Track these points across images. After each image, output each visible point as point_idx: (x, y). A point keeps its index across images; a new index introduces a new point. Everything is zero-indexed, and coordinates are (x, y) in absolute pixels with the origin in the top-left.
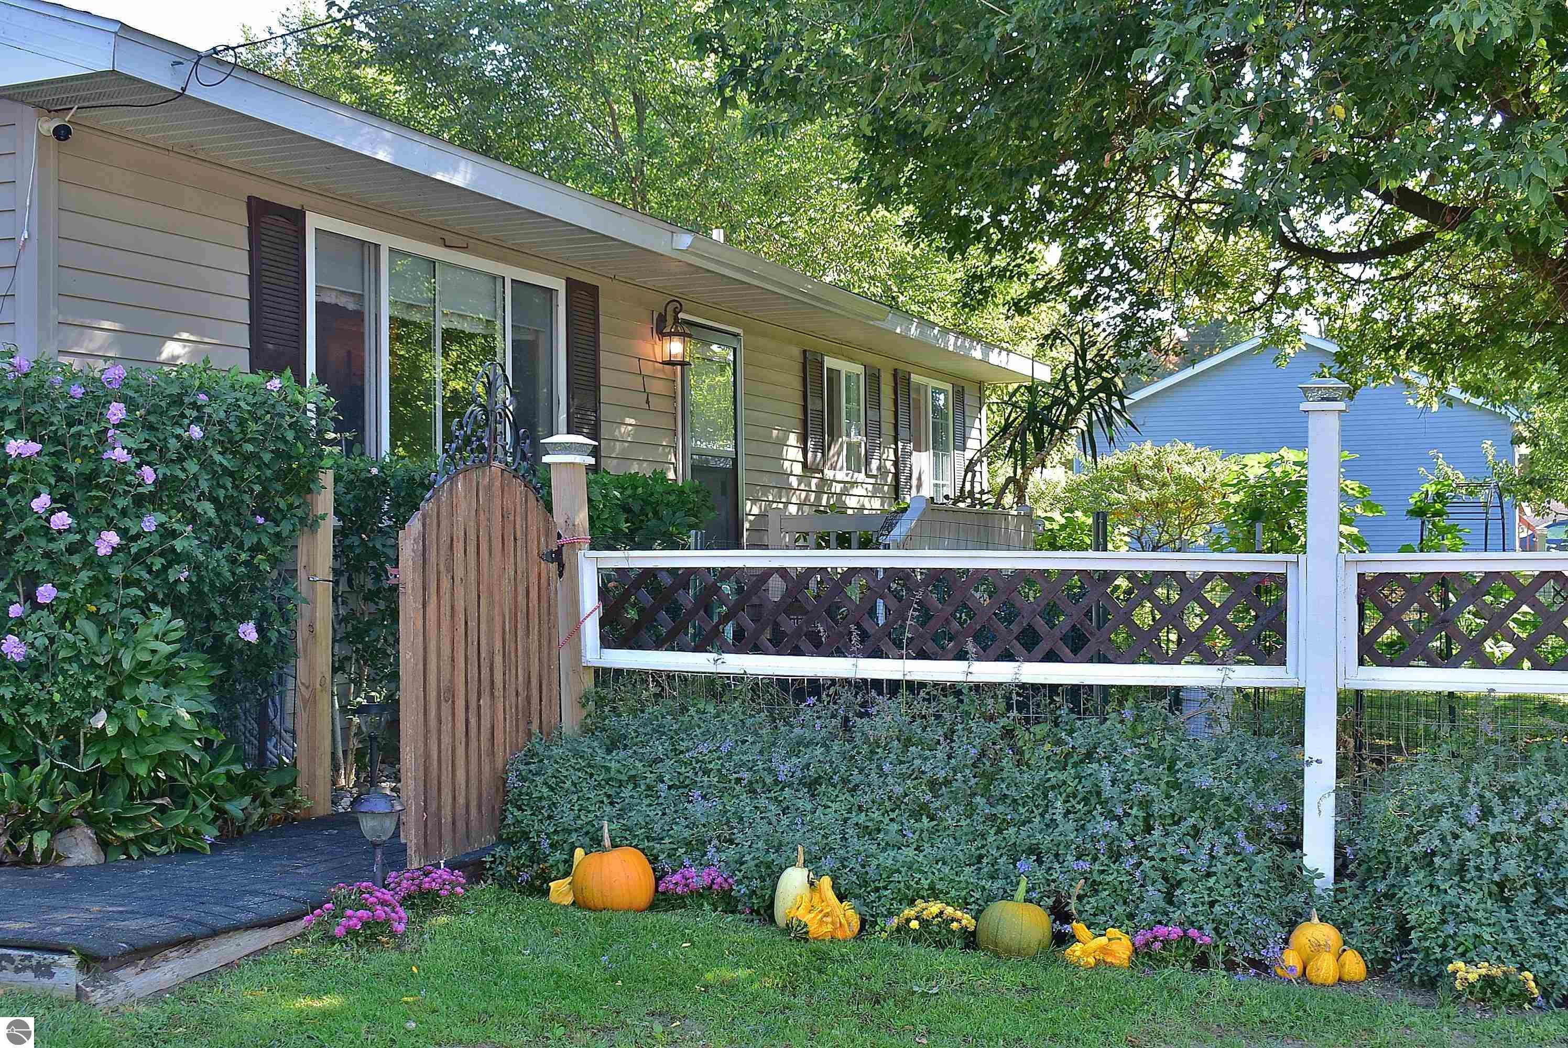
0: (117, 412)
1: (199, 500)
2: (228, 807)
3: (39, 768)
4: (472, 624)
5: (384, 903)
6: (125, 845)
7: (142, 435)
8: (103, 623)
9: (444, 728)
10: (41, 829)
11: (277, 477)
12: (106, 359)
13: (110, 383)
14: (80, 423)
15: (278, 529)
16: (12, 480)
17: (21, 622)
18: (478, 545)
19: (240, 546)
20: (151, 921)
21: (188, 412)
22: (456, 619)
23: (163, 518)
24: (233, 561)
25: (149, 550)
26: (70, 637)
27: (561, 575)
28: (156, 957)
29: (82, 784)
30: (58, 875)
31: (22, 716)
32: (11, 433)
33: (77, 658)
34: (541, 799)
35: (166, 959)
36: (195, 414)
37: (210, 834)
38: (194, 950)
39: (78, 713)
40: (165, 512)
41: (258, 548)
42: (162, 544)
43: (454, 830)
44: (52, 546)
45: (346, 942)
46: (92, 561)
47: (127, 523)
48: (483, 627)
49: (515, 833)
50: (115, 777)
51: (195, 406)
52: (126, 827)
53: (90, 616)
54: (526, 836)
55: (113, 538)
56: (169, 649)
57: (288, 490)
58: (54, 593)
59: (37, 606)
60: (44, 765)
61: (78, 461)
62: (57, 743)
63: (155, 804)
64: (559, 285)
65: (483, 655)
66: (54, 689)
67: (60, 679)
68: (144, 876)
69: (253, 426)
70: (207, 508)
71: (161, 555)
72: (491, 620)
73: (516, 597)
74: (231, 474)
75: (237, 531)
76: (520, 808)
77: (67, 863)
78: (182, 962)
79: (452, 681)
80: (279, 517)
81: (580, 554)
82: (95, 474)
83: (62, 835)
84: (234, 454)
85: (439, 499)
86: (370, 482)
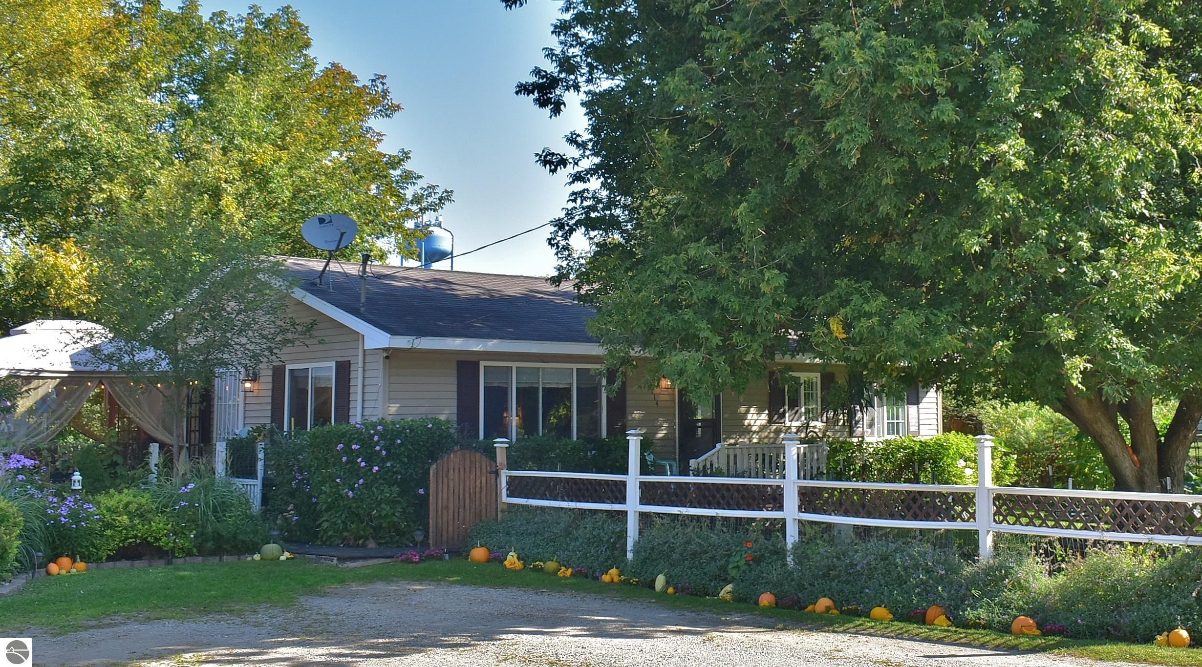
3: (363, 524)
6: (383, 544)
8: (377, 489)
10: (362, 539)
16: (354, 454)
24: (416, 472)
25: (388, 471)
27: (497, 477)
28: (356, 560)
35: (358, 561)
39: (370, 510)
40: (393, 461)
47: (381, 465)
52: (382, 539)
55: (376, 468)
58: (363, 482)
62: (368, 518)
63: (391, 535)
64: (602, 367)
66: (365, 505)
67: (366, 502)
78: (362, 562)
81: (502, 471)
83: (366, 541)
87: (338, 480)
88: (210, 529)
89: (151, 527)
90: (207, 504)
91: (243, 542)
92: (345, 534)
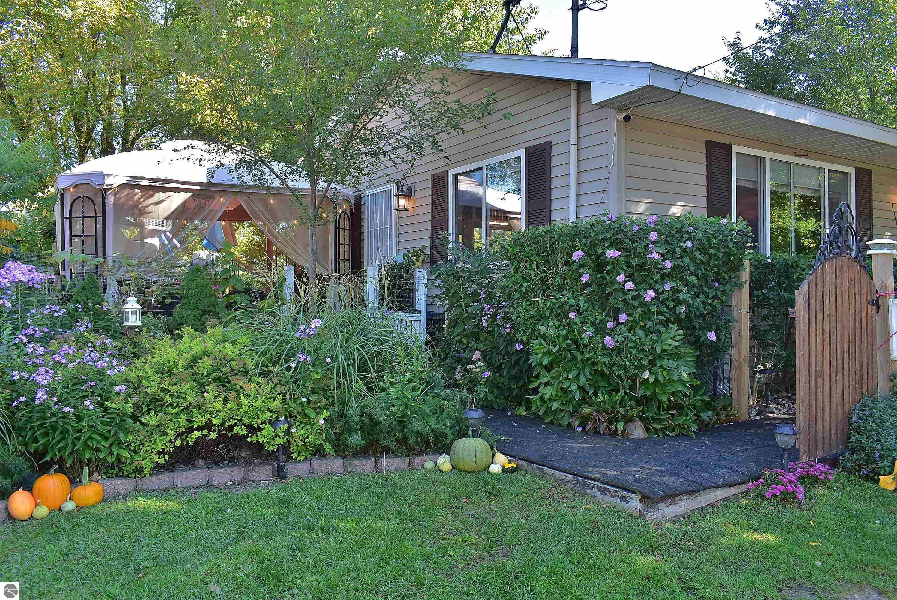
0: (653, 236)
1: (689, 275)
2: (702, 415)
3: (619, 394)
4: (833, 337)
5: (790, 482)
6: (656, 431)
7: (664, 246)
8: (647, 332)
9: (819, 390)
10: (621, 421)
11: (724, 265)
12: (647, 215)
13: (650, 223)
14: (637, 242)
15: (725, 289)
16: (608, 268)
17: (612, 330)
18: (836, 298)
19: (707, 297)
20: (673, 479)
21: (684, 235)
22: (825, 335)
23: (674, 284)
24: (704, 303)
25: (667, 299)
26: (633, 338)
27: (878, 312)
28: (676, 498)
29: (639, 401)
30: (628, 443)
31: (613, 371)
32: (608, 248)
33: (635, 347)
34: (871, 430)
35: (681, 500)
36: (688, 236)
37: (694, 427)
38: (694, 496)
39: (636, 371)
40: (674, 281)
41: (715, 297)
42: (673, 295)
43: (823, 443)
44: (625, 297)
45: (770, 500)
46: (643, 304)
47: (658, 286)
48: (838, 339)
49: (856, 447)
50: (652, 399)
51: (687, 233)
52: (657, 423)
53: (641, 328)
54: (863, 449)
55: (652, 293)
56: (677, 344)
57: (730, 269)
58: (627, 317)
59: (619, 323)
60: (622, 393)
61: (636, 259)
62: (627, 383)
63: (670, 414)
64: (852, 171)
65: (838, 354)
66: (626, 360)
67: (629, 355)
68: (666, 448)
69: (714, 241)
70: (693, 279)
71: (673, 301)
72: (843, 334)
73: (855, 323)
74: (703, 263)
75: (706, 289)
76: (859, 434)
77: (631, 437)
78: (688, 502)
79: (823, 367)
80: (725, 282)
81: (890, 301)
82: (644, 264)
83: (629, 424)
84: (705, 254)
85: (816, 274)
86: (767, 266)
87: (572, 315)
88: (354, 411)
89: (240, 405)
90: (349, 357)
91: (418, 434)
92: (587, 410)
